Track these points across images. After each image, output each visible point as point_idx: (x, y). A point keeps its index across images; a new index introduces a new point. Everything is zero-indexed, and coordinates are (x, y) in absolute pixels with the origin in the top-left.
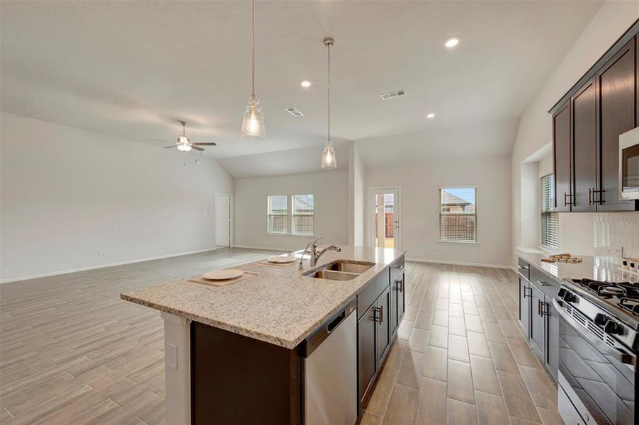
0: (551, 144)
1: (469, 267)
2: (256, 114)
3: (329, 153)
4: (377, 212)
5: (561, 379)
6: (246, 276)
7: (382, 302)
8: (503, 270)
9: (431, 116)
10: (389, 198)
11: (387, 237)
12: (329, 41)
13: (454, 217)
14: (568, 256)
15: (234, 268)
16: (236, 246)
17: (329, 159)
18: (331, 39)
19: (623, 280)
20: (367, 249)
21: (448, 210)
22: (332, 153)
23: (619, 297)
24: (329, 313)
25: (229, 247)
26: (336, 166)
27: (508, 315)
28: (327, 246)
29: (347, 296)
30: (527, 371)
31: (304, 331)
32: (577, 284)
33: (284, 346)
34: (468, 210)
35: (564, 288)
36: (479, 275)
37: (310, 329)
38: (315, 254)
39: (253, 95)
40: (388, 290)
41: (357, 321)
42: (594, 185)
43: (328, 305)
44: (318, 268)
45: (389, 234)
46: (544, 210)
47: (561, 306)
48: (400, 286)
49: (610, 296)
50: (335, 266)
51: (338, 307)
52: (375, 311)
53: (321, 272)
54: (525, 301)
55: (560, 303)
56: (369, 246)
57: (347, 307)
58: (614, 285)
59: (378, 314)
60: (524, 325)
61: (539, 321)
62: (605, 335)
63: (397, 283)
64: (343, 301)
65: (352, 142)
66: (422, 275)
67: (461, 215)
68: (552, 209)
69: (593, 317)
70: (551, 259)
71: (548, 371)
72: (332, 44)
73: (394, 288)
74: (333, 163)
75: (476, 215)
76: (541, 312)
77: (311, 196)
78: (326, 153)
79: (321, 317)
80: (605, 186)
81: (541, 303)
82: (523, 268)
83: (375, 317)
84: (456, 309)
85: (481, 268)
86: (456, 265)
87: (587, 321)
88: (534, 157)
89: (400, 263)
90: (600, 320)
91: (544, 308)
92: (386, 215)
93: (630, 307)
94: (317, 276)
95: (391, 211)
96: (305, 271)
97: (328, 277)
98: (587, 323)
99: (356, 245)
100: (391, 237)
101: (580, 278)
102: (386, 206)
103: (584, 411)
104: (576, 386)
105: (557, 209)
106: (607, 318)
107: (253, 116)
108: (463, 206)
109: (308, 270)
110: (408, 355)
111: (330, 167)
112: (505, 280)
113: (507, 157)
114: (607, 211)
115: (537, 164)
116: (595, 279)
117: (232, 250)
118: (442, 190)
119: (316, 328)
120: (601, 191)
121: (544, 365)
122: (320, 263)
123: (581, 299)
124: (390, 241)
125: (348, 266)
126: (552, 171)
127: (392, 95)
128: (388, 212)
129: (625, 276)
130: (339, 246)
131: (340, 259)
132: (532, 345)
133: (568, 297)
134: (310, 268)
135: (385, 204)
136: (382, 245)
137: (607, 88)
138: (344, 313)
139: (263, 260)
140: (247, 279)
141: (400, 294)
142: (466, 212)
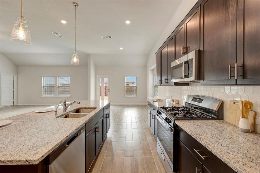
0: (156, 64)
1: (134, 105)
2: (24, 28)
3: (75, 57)
4: (101, 85)
5: (158, 139)
6: (15, 123)
7: (99, 125)
8: (144, 105)
9: (121, 49)
10: (106, 80)
11: (105, 95)
12: (76, 5)
13: (130, 87)
14: (160, 99)
15: (6, 119)
16: (18, 104)
17: (75, 60)
18: (77, 4)
19: (171, 106)
20: (96, 101)
21: (128, 85)
22: (77, 57)
23: (171, 111)
24: (67, 137)
25: (13, 105)
26: (79, 64)
27: (145, 121)
28: (73, 102)
29: (79, 125)
30: (150, 139)
31: (47, 151)
32: (161, 108)
33: (31, 164)
34: (135, 85)
35: (158, 110)
36: (137, 108)
37: (52, 148)
38: (65, 106)
39: (22, 17)
40: (102, 119)
41: (86, 135)
42: (166, 78)
43: (67, 132)
44: (67, 113)
45: (106, 94)
46: (155, 85)
47: (158, 116)
48: (108, 116)
49: (168, 111)
50: (78, 111)
51: (73, 132)
52: (95, 129)
53: (68, 115)
54: (149, 115)
55: (157, 115)
56: (97, 100)
57: (80, 131)
58: (170, 107)
59: (97, 130)
60: (149, 123)
61: (153, 121)
62: (167, 123)
63: (107, 115)
64: (76, 128)
65: (89, 54)
66: (118, 110)
67: (132, 86)
68: (156, 85)
69: (165, 119)
70: (156, 101)
71: (154, 137)
72: (77, 6)
73: (105, 117)
74: (78, 62)
75: (136, 87)
76: (153, 119)
77: (69, 78)
78: (74, 57)
79: (61, 140)
80: (168, 78)
81: (153, 115)
82: (149, 104)
83: (95, 132)
84: (129, 121)
85: (138, 105)
86: (130, 105)
87: (163, 120)
88: (152, 68)
89: (108, 106)
90: (166, 119)
91: (154, 117)
92: (105, 86)
93: (172, 114)
94: (66, 117)
95: (107, 85)
96: (58, 115)
97: (73, 117)
98: (163, 121)
99: (91, 100)
100: (107, 95)
101: (162, 106)
102: (105, 83)
103: (163, 148)
104: (160, 140)
105: (157, 85)
106: (168, 118)
107: (21, 28)
108: (133, 83)
109: (61, 114)
110: (111, 144)
111: (76, 64)
112: (144, 109)
113: (145, 67)
114: (169, 85)
115: (153, 70)
116: (166, 106)
117: (14, 107)
118: (126, 77)
119: (57, 146)
120: (167, 79)
121: (153, 135)
122: (68, 110)
123: (162, 113)
124: (106, 98)
125: (84, 110)
126: (156, 73)
127: (106, 37)
128: (106, 85)
129: (172, 104)
130: (78, 101)
131: (80, 107)
132: (151, 129)
133: (159, 113)
134: (62, 113)
135: (105, 82)
136: (103, 99)
137: (169, 49)
138: (77, 134)
139: (33, 112)
140: (15, 125)
141: (108, 119)
142: (134, 86)
